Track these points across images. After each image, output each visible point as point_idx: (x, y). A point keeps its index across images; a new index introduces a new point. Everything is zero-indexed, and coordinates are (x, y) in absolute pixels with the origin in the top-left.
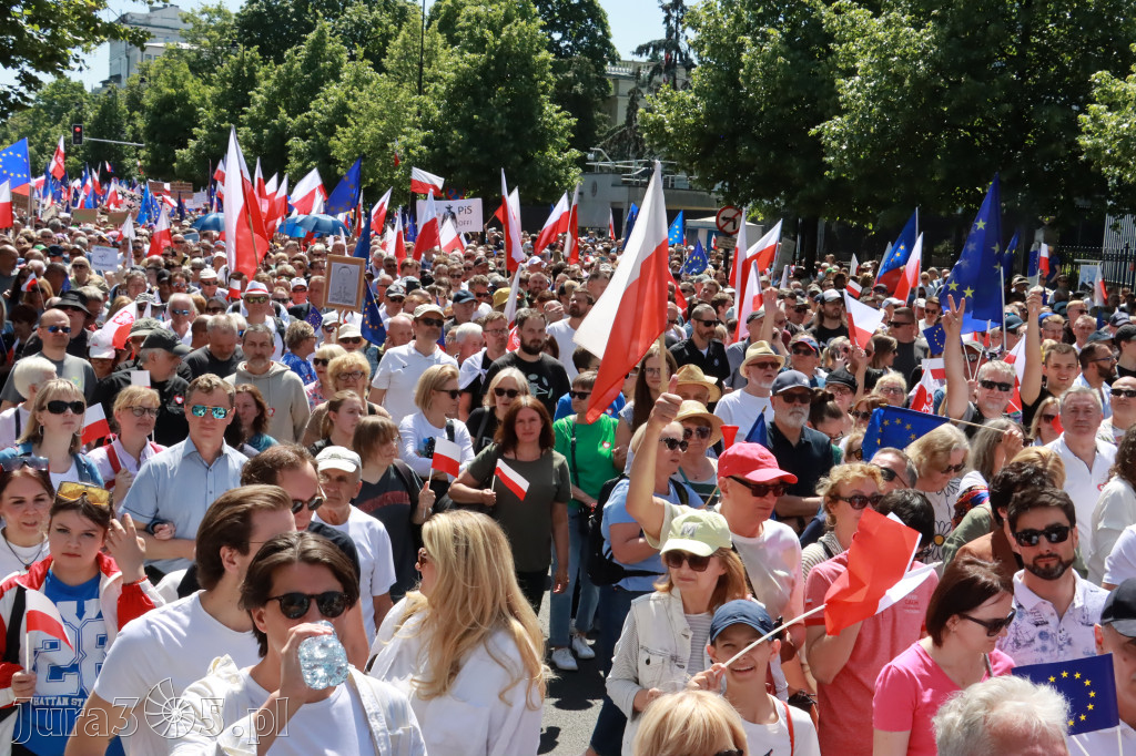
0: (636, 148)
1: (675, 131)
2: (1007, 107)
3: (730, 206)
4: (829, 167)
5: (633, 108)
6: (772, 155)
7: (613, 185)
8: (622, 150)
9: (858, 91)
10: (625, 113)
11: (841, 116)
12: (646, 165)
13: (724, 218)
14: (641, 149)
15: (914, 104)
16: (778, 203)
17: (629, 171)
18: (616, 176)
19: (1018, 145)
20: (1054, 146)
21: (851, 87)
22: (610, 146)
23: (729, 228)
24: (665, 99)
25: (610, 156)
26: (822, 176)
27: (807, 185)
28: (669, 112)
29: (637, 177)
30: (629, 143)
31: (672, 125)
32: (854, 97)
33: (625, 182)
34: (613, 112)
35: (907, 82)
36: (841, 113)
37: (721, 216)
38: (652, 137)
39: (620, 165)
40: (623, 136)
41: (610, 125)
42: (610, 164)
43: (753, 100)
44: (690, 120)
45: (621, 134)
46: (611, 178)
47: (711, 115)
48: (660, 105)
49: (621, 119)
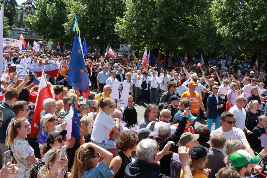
0: (23, 25)
1: (32, 24)
2: (101, 22)
3: (45, 40)
4: (66, 33)
5: (22, 16)
6: (54, 29)
7: (18, 34)
8: (20, 26)
9: (72, 17)
10: (20, 17)
11: (68, 22)
12: (25, 29)
13: (43, 43)
14: (24, 26)
15: (83, 21)
16: (55, 39)
17: (21, 30)
18: (19, 31)
19: (103, 30)
20: (110, 30)
21: (70, 16)
22: (17, 24)
23: (45, 44)
24: (30, 17)
25: (17, 27)
26: (64, 35)
27: (61, 36)
28: (31, 20)
29: (23, 32)
30: (21, 24)
31: (32, 23)
32: (71, 19)
33: (21, 33)
34: (17, 17)
35: (81, 16)
36: (68, 21)
37: (43, 42)
38: (27, 25)
39: (19, 29)
40: (20, 23)
41: (17, 20)
42: (17, 29)
43: (49, 18)
44: (36, 22)
45: (19, 22)
46: (17, 32)
47: (40, 21)
48: (29, 18)
49: (19, 19)
